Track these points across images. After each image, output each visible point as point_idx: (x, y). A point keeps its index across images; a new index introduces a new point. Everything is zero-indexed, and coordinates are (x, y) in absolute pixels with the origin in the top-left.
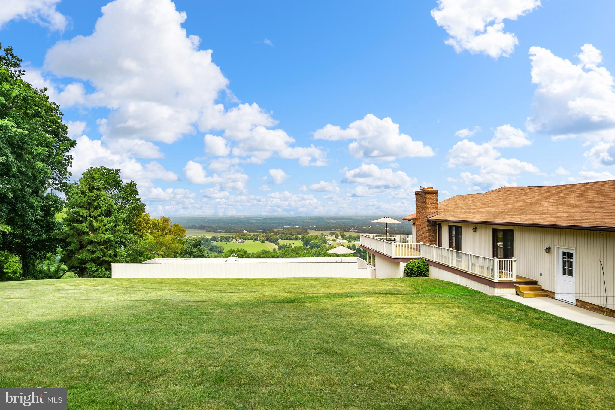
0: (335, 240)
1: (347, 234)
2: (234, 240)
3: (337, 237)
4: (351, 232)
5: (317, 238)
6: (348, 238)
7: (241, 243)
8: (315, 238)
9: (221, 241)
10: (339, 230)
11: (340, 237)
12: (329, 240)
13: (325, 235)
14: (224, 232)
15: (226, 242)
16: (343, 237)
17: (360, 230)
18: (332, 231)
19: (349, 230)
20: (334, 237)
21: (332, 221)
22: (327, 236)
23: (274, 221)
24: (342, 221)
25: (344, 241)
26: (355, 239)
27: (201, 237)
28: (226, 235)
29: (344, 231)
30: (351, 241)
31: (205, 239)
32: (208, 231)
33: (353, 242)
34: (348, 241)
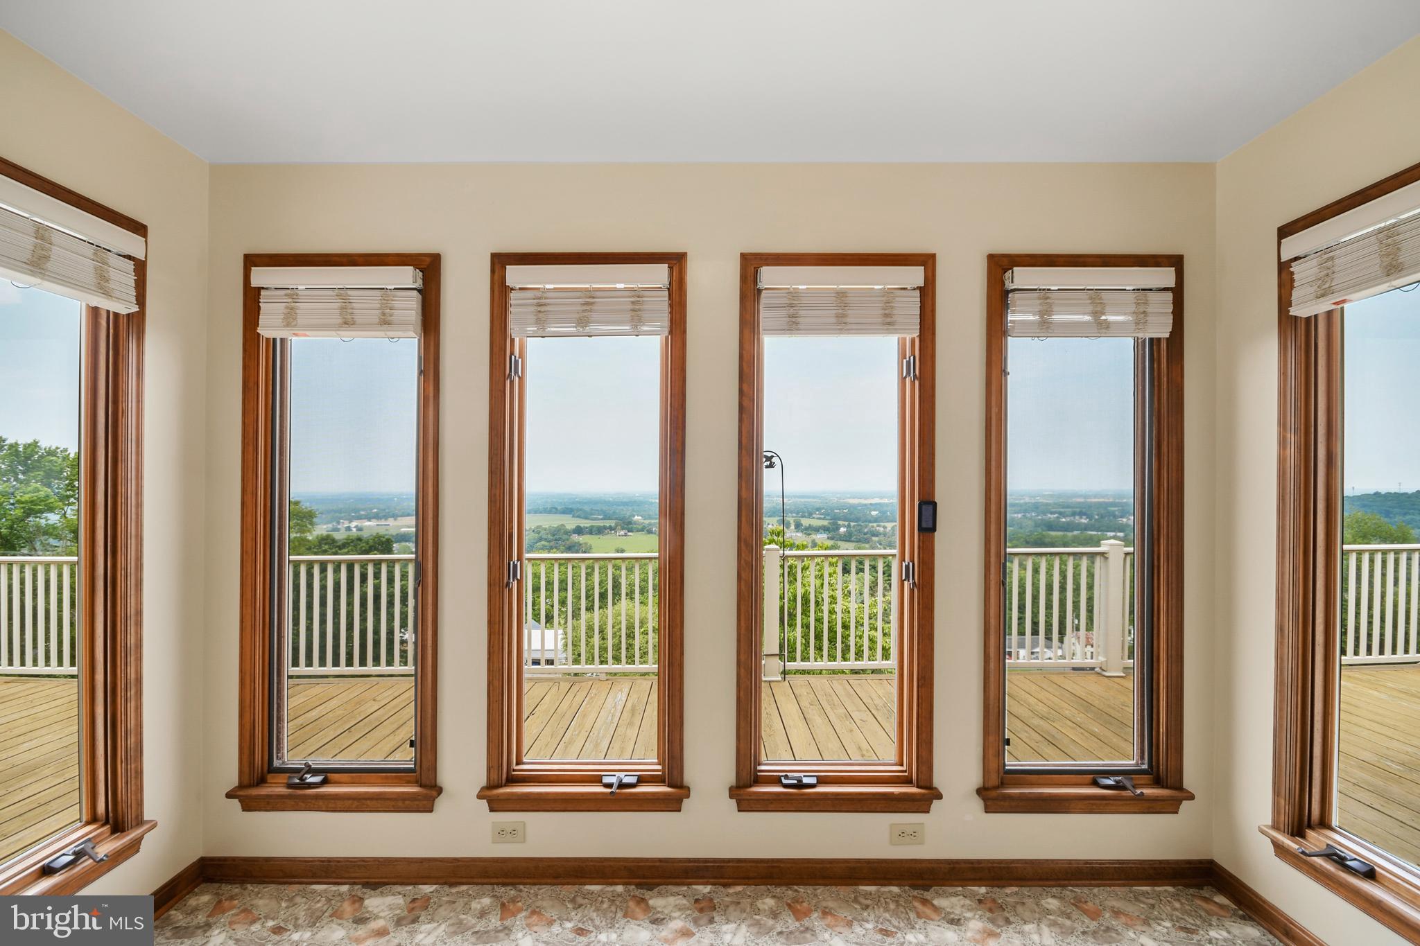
2: (613, 532)
4: (814, 518)
7: (624, 537)
9: (591, 533)
10: (794, 515)
13: (768, 524)
14: (602, 519)
15: (599, 536)
17: (828, 515)
19: (810, 515)
24: (805, 500)
25: (799, 534)
26: (817, 530)
27: (558, 527)
28: (601, 523)
29: (803, 517)
30: (810, 534)
31: (562, 531)
32: (573, 517)
33: (813, 536)
34: (805, 534)
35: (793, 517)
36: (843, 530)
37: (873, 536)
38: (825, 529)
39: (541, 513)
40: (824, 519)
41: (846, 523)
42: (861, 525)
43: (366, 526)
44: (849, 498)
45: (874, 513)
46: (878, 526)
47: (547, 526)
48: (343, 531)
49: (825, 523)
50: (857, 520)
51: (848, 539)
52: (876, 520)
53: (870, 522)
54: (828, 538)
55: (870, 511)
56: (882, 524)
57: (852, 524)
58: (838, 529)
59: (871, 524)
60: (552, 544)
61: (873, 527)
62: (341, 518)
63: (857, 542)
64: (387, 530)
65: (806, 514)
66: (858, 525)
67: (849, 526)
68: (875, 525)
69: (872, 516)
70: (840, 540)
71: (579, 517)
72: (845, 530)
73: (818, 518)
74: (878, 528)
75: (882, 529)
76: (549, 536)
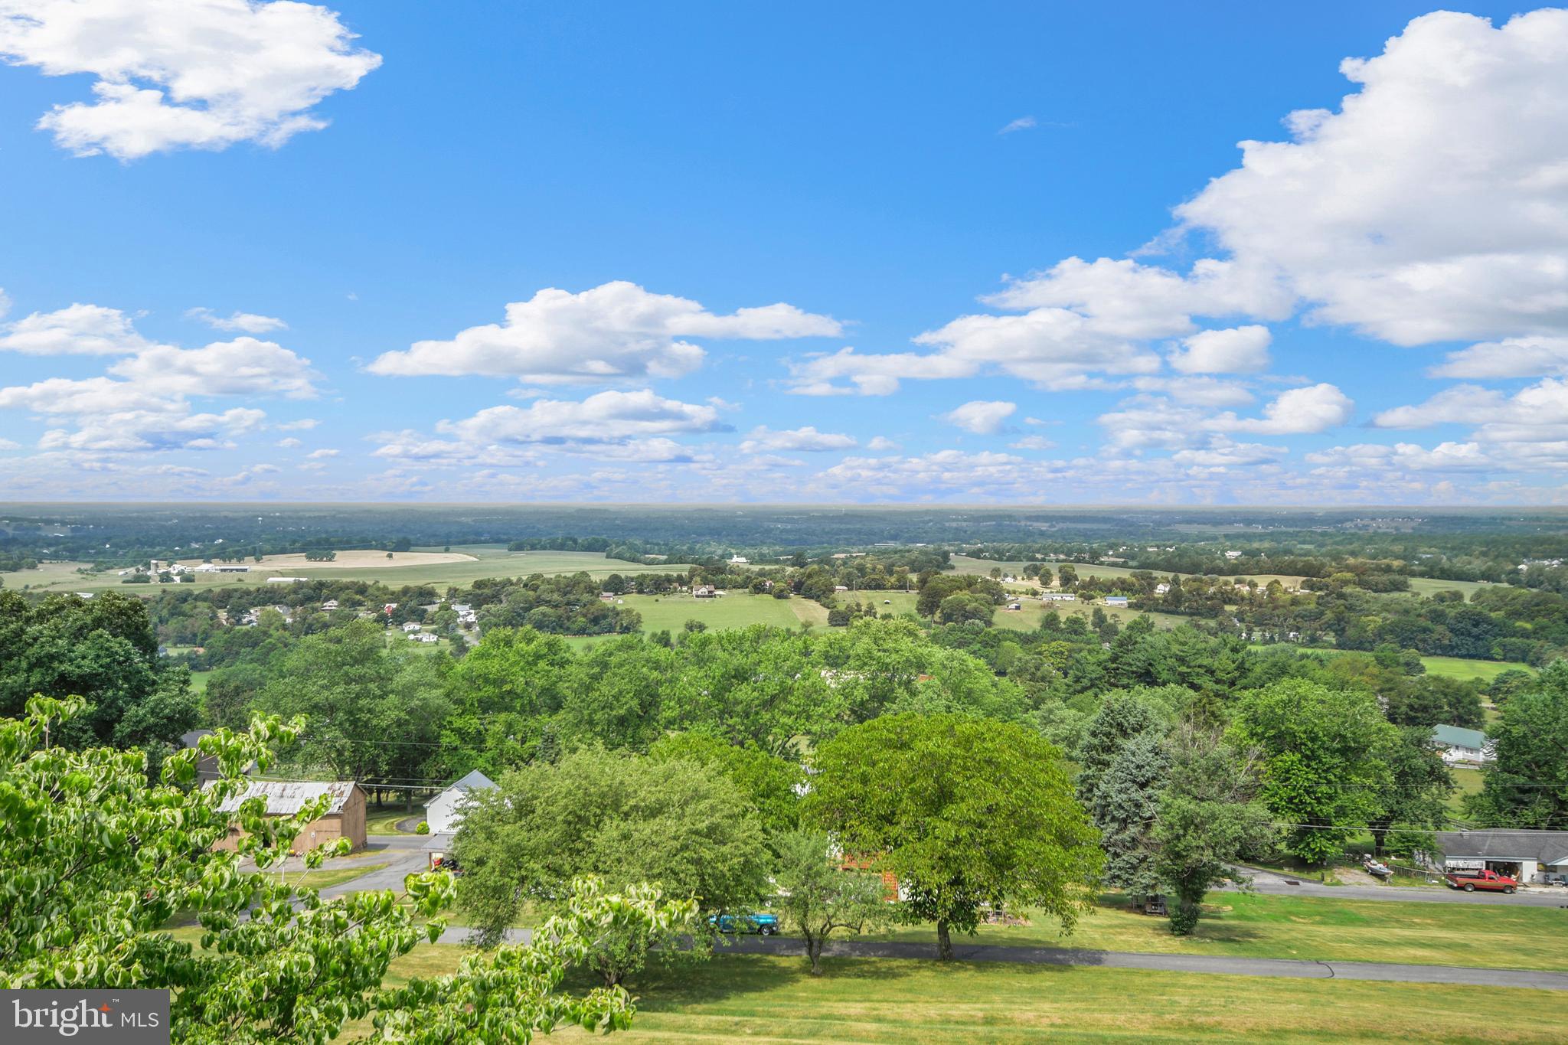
0: (1035, 593)
1: (1084, 573)
2: (685, 588)
3: (1046, 580)
4: (1102, 564)
5: (970, 583)
6: (1085, 586)
7: (708, 600)
8: (965, 584)
9: (641, 592)
10: (1062, 557)
11: (1056, 582)
12: (1014, 592)
13: (1006, 576)
14: (665, 562)
15: (656, 597)
16: (1067, 580)
17: (1133, 558)
18: (1037, 560)
19: (1094, 559)
20: (1035, 583)
21: (1044, 526)
22: (1015, 577)
23: (843, 526)
24: (1081, 526)
25: (1069, 598)
26: (1107, 588)
27: (574, 576)
28: (661, 571)
29: (1078, 561)
30: (1092, 597)
31: (582, 585)
32: (607, 557)
33: (1099, 601)
34: (1081, 596)
35: (1057, 561)
36: (1161, 589)
37: (1225, 603)
38: (1124, 587)
39: (544, 548)
40: (1124, 565)
41: (1171, 575)
42: (1201, 581)
43: (200, 572)
44: (1180, 523)
45: (1232, 555)
46: (1238, 582)
47: (553, 576)
48: (155, 581)
49: (1125, 574)
50: (1193, 568)
51: (1172, 608)
52: (1234, 570)
53: (1221, 572)
54: (1130, 606)
55: (1223, 551)
56: (1248, 578)
57: (1183, 577)
58: (1152, 586)
59: (1222, 578)
60: (561, 611)
61: (1226, 583)
62: (154, 556)
63: (1192, 614)
64: (240, 580)
65: (1087, 556)
66: (1195, 580)
67: (1176, 581)
68: (1232, 579)
69: (1226, 561)
70: (1157, 610)
71: (619, 557)
72: (1167, 589)
73: (1113, 565)
74: (1237, 586)
75: (1245, 590)
76: (556, 596)
